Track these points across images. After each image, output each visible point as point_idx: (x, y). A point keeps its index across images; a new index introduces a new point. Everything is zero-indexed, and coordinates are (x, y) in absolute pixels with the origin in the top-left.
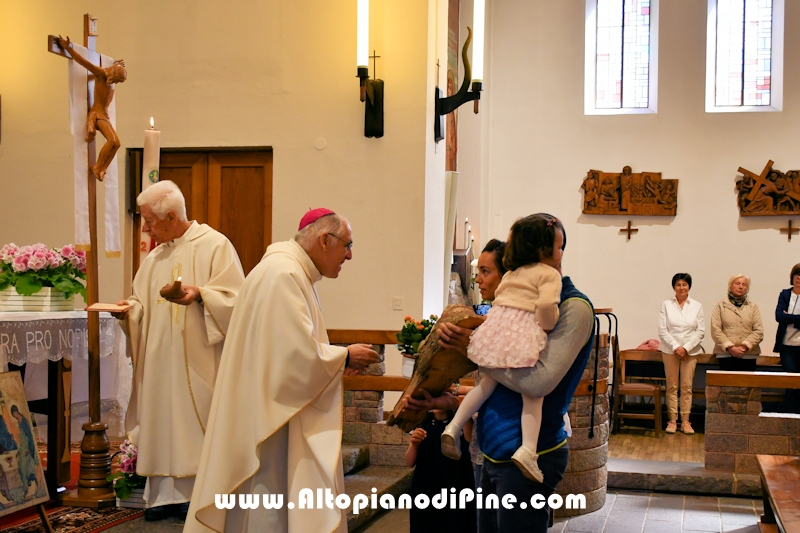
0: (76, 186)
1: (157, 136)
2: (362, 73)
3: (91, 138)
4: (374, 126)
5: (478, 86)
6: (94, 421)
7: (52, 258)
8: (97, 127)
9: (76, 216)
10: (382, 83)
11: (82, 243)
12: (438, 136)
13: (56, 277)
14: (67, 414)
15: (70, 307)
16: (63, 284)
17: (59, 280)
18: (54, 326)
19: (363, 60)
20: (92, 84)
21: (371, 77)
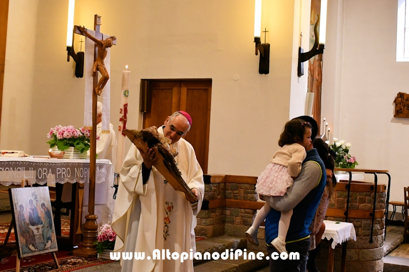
0: (86, 98)
1: (128, 74)
2: (257, 40)
3: (95, 75)
4: (264, 68)
5: (322, 46)
6: (90, 214)
7: (75, 133)
8: (98, 69)
9: (85, 113)
10: (269, 45)
11: (88, 126)
12: (300, 73)
13: (76, 142)
14: (80, 210)
15: (84, 157)
16: (80, 146)
17: (78, 144)
18: (73, 166)
19: (257, 34)
20: (97, 48)
21: (262, 42)
